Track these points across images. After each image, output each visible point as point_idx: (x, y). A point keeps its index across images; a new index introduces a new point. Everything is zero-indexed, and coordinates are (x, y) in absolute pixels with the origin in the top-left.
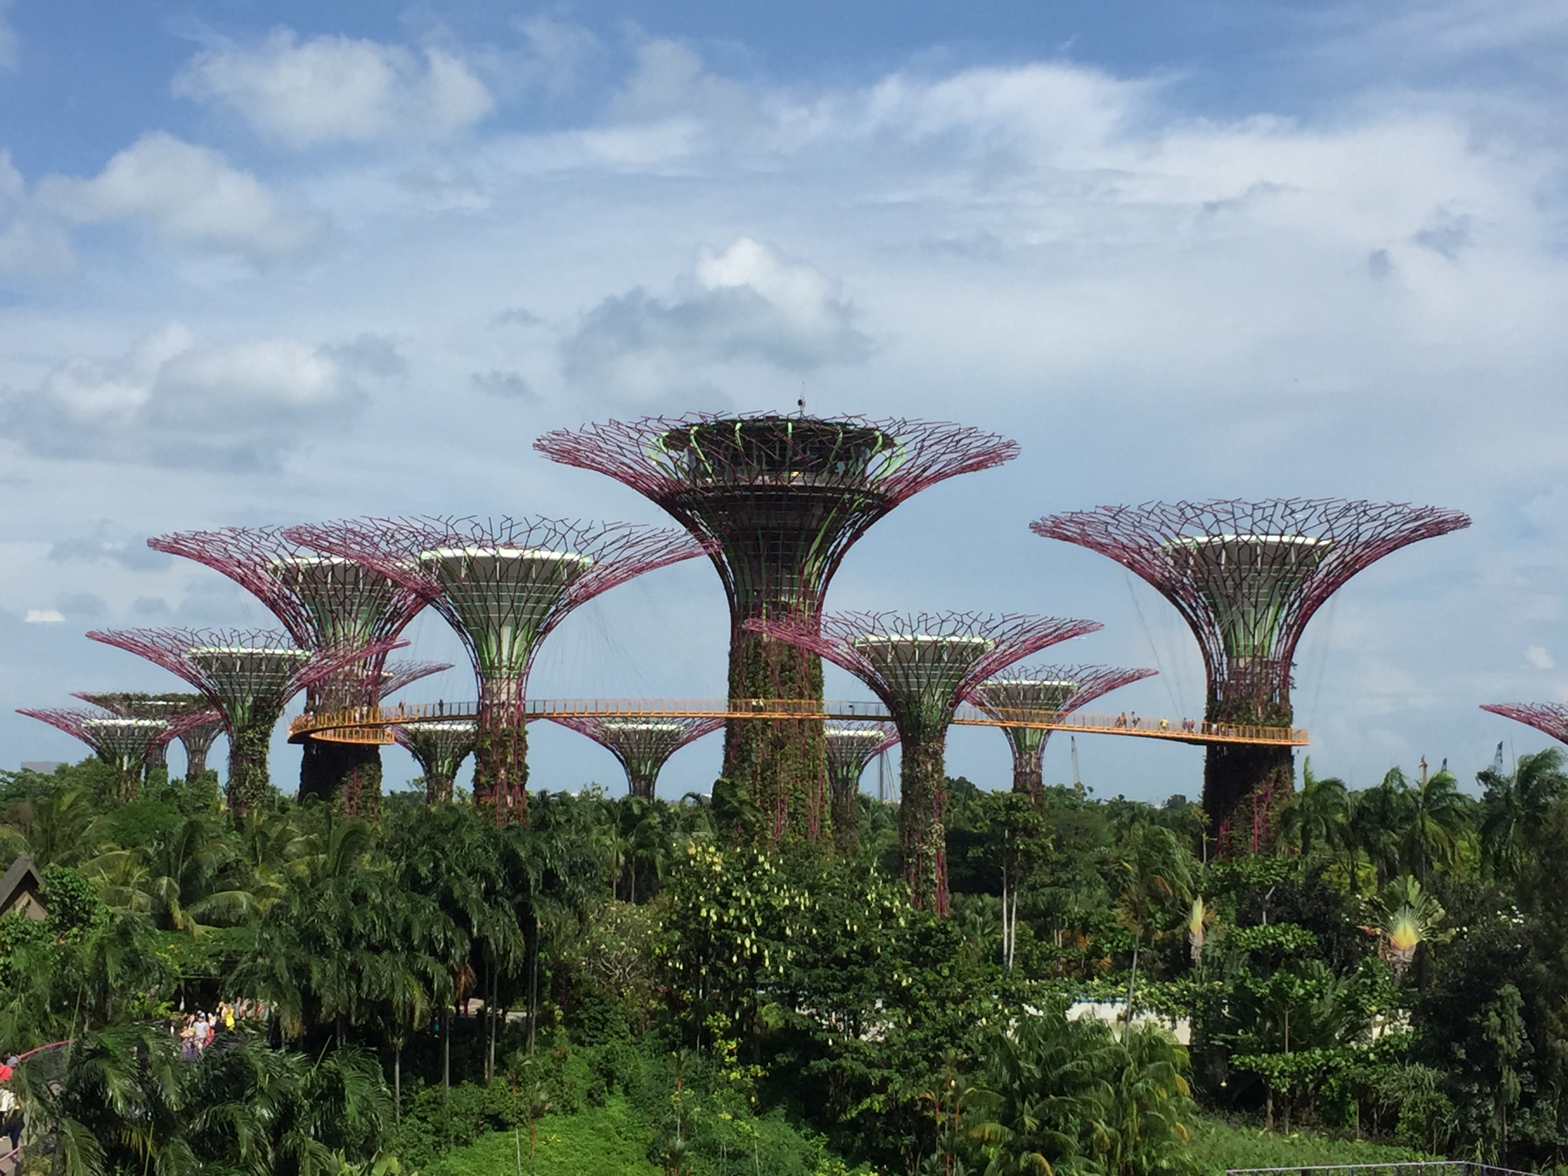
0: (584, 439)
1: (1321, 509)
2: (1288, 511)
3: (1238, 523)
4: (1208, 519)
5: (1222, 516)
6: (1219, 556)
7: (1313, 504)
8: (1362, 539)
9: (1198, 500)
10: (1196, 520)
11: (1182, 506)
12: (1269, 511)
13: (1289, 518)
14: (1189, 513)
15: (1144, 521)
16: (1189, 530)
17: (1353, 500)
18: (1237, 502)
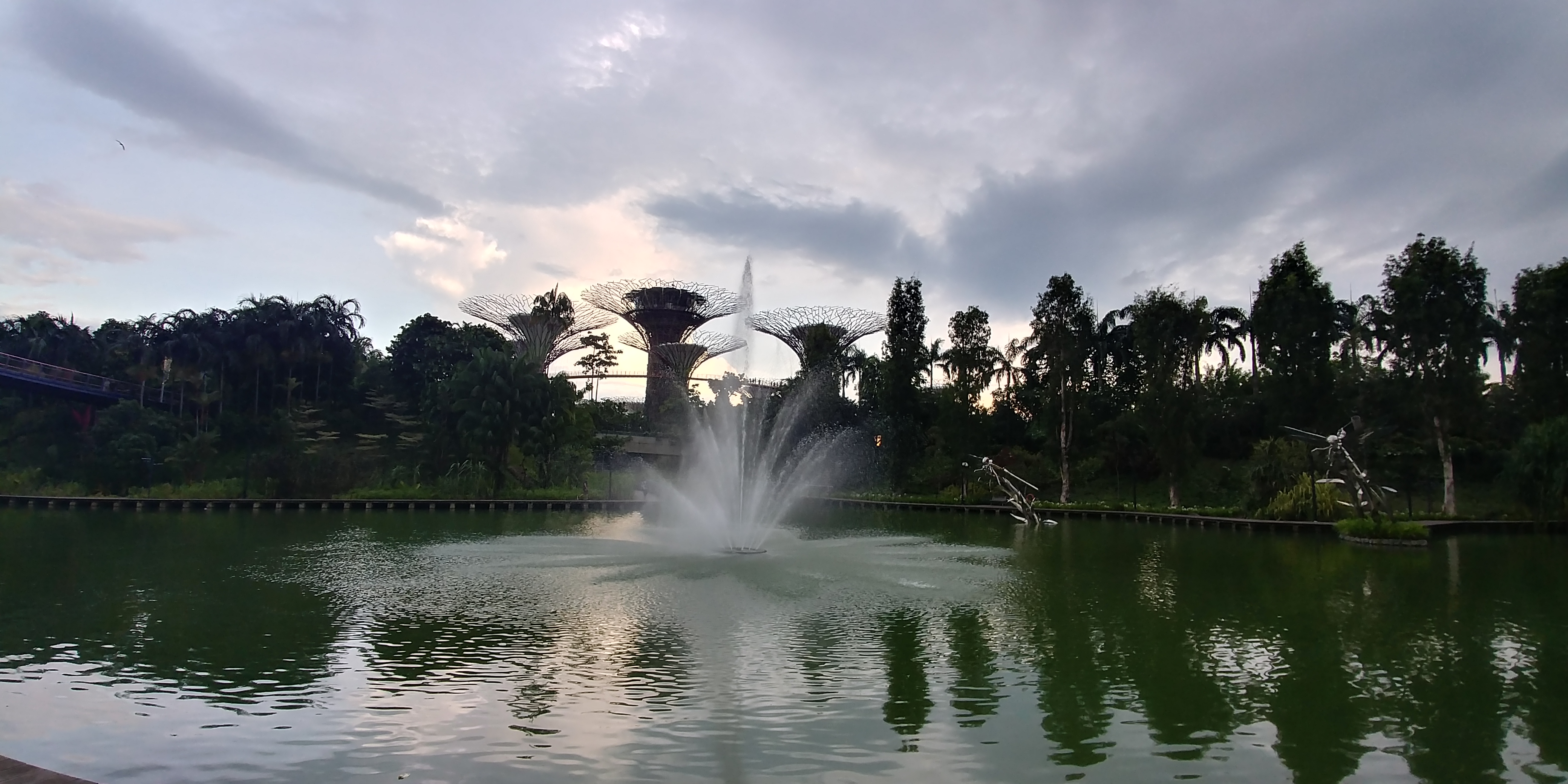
1: (835, 311)
2: (824, 312)
4: (798, 316)
5: (802, 314)
7: (832, 309)
9: (793, 308)
10: (793, 316)
11: (788, 310)
13: (824, 314)
14: (791, 313)
15: (777, 317)
16: (792, 320)
17: (846, 307)
18: (805, 307)
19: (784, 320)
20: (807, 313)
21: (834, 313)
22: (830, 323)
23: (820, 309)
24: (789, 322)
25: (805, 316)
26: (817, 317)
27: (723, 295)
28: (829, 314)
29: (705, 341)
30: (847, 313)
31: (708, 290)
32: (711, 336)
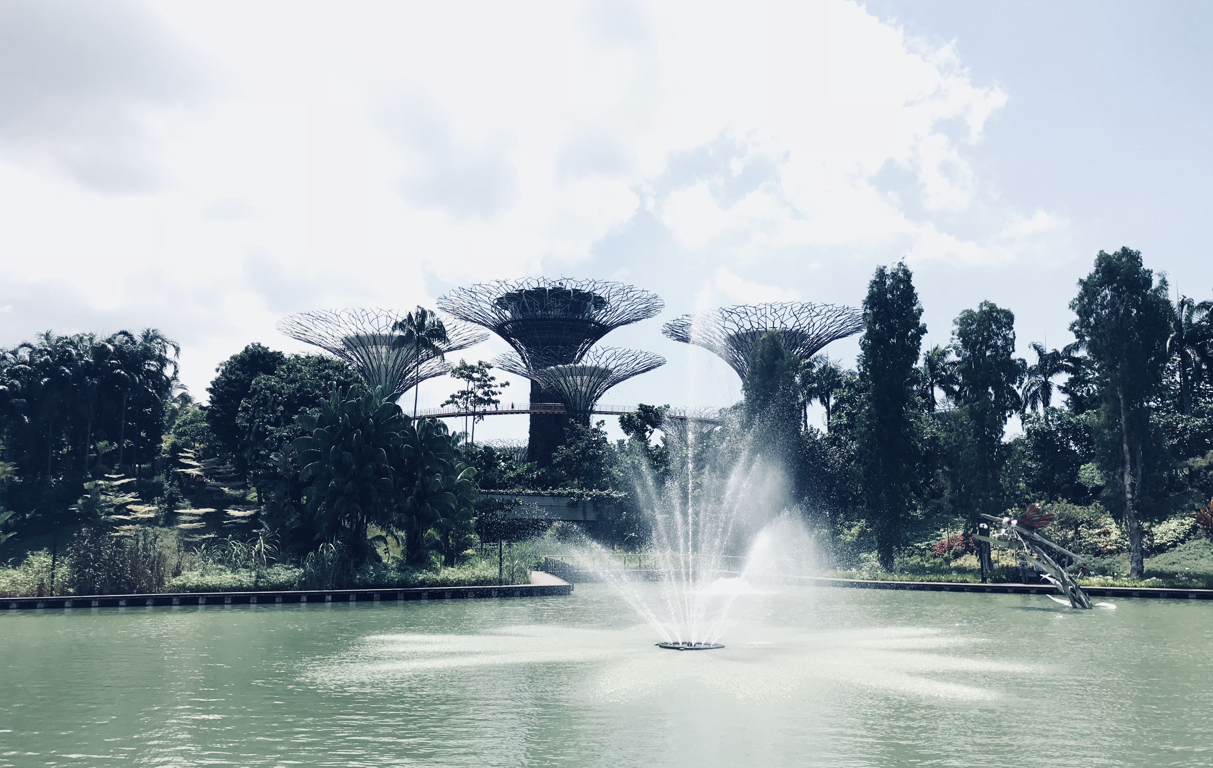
1: (789, 308)
2: (773, 311)
3: (751, 319)
4: (736, 317)
5: (742, 315)
7: (785, 306)
9: (728, 307)
10: (730, 318)
11: (721, 310)
12: (763, 312)
13: (774, 314)
14: (726, 315)
15: (706, 321)
16: (728, 324)
17: (805, 301)
18: (746, 306)
19: (717, 325)
20: (750, 315)
21: (788, 312)
22: (783, 327)
23: (768, 308)
24: (724, 327)
25: (747, 318)
26: (763, 318)
27: (630, 295)
28: (780, 313)
29: (609, 361)
30: (806, 310)
31: (609, 288)
32: (617, 354)
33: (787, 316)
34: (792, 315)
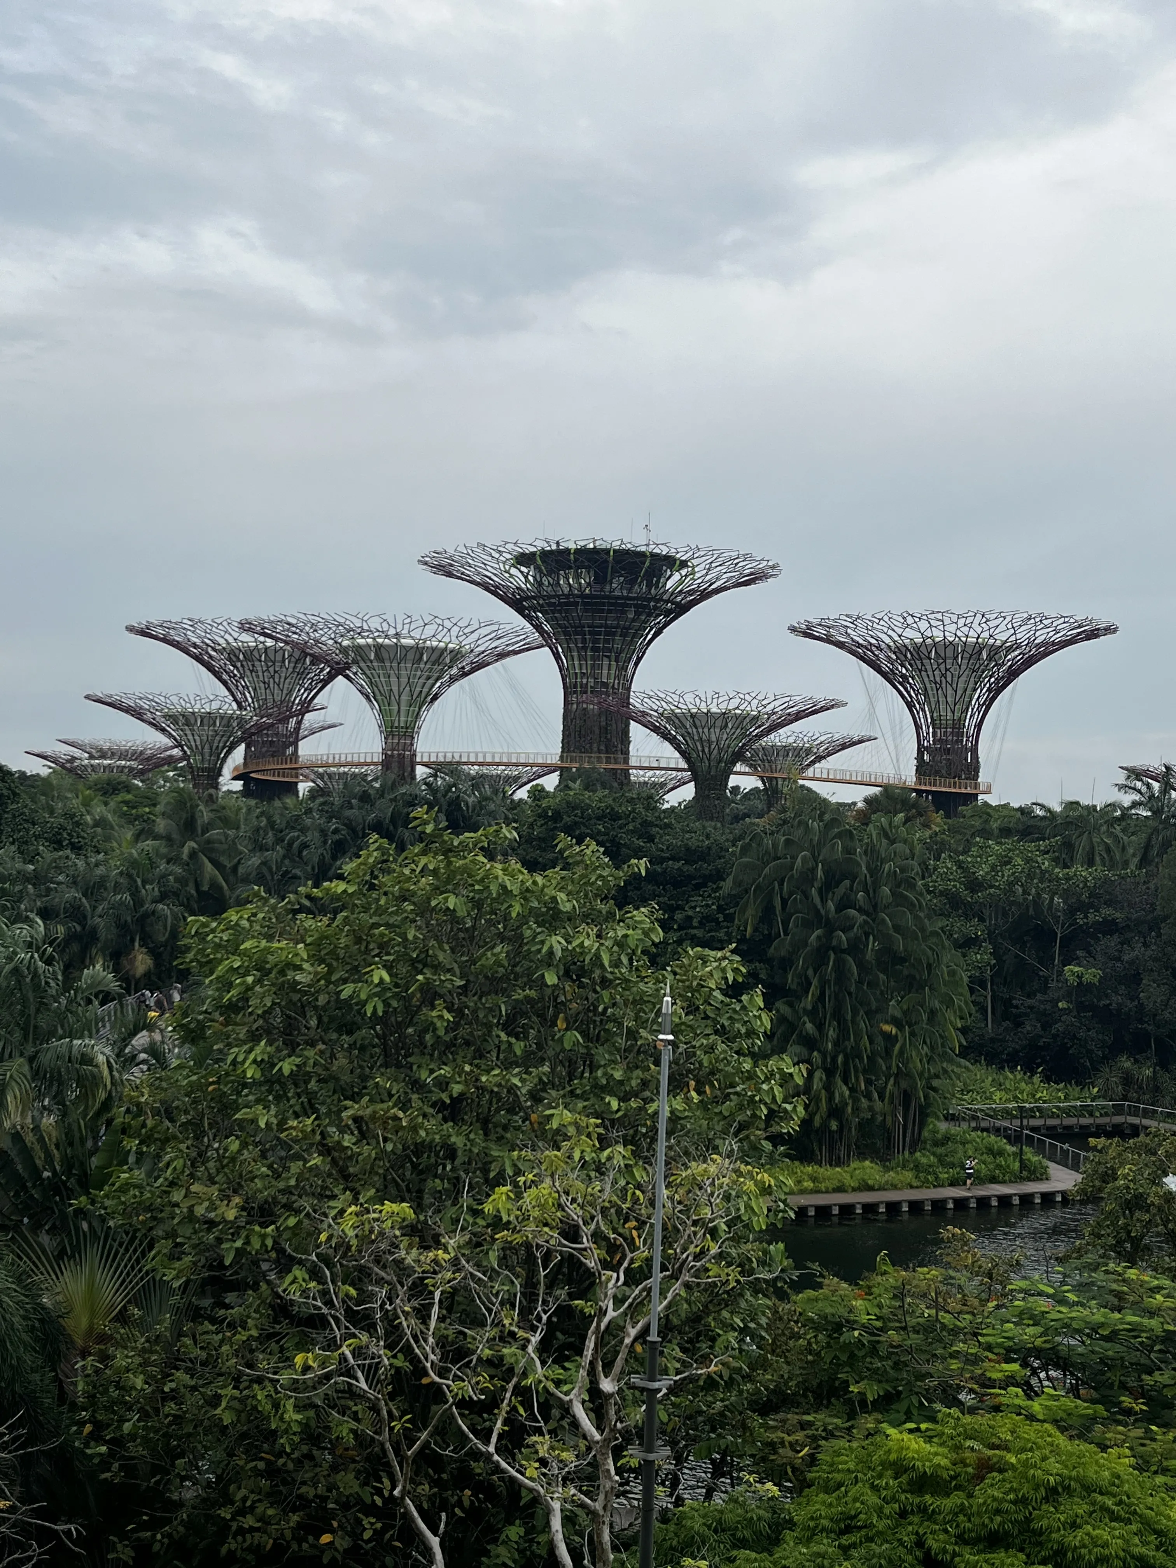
0: (456, 558)
1: (1009, 619)
2: (984, 620)
3: (946, 628)
4: (923, 625)
5: (933, 622)
6: (930, 653)
7: (1003, 615)
8: (1037, 641)
9: (917, 610)
10: (914, 625)
11: (905, 615)
12: (970, 620)
13: (984, 625)
14: (910, 620)
15: (875, 625)
16: (909, 633)
17: (1033, 612)
18: (947, 612)
19: (890, 632)
20: (947, 621)
21: (1005, 622)
22: (992, 641)
23: (979, 616)
24: (900, 636)
25: (941, 628)
26: (965, 629)
28: (992, 624)
33: (1002, 627)
34: (1010, 626)
